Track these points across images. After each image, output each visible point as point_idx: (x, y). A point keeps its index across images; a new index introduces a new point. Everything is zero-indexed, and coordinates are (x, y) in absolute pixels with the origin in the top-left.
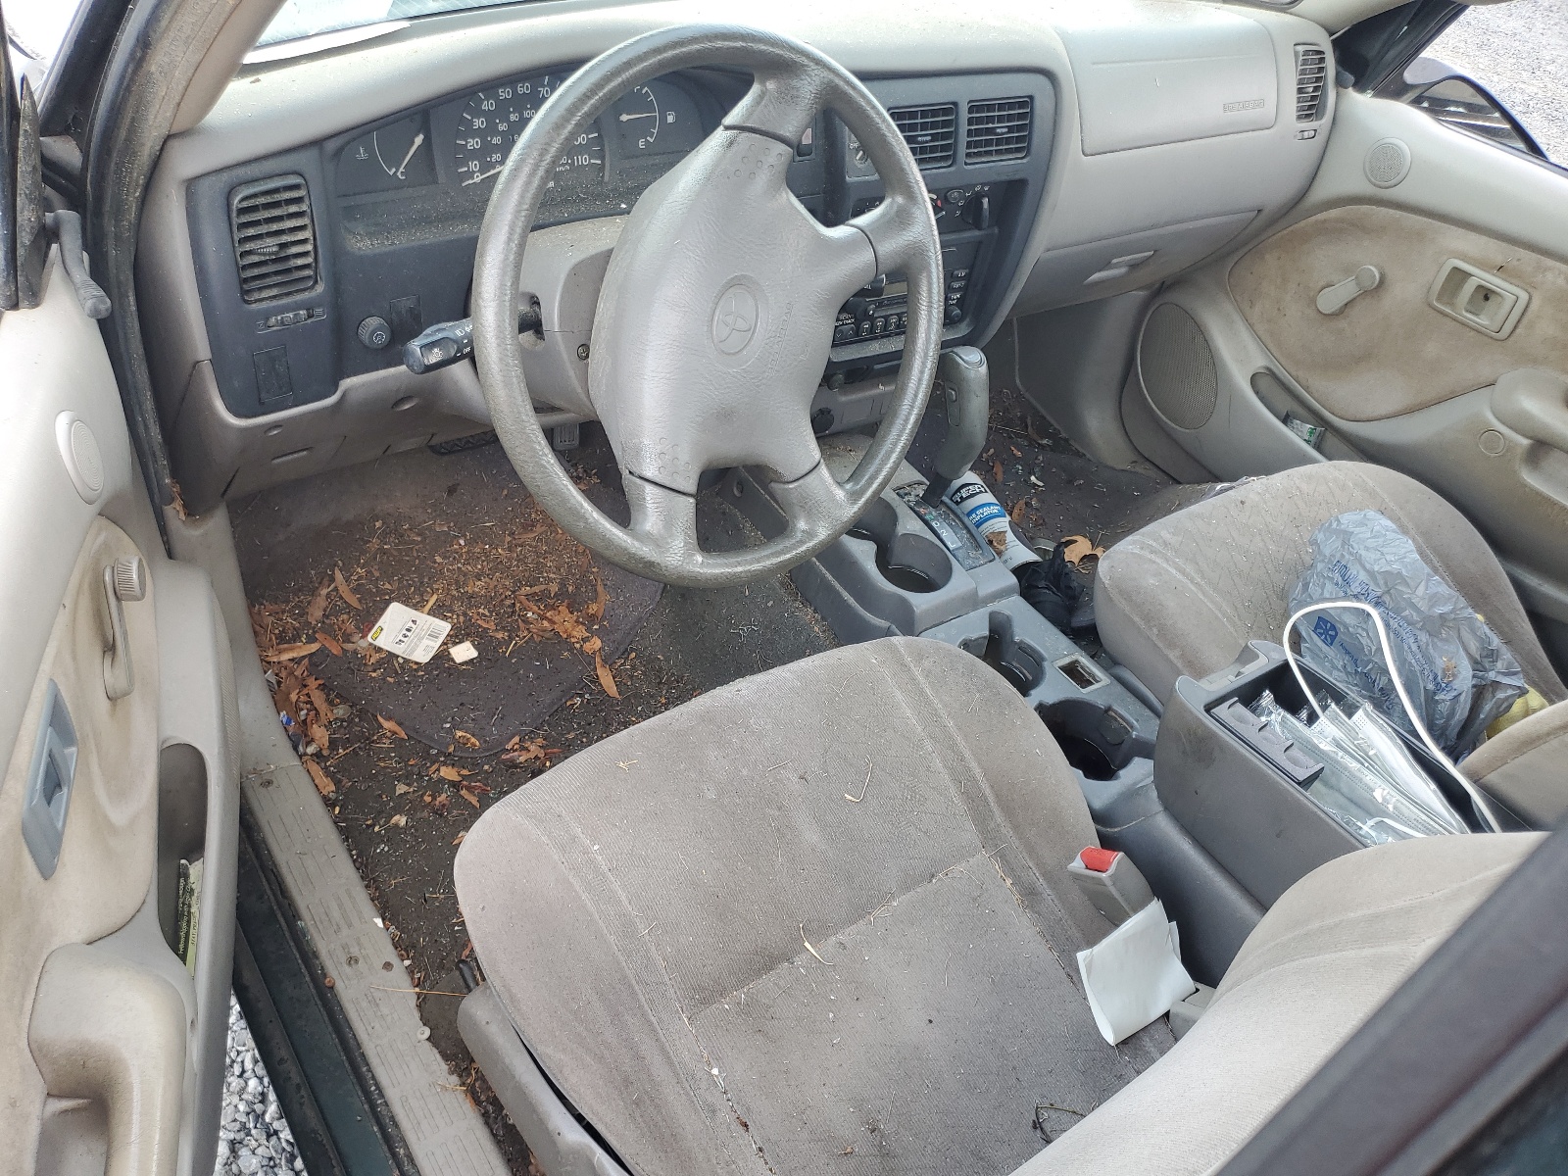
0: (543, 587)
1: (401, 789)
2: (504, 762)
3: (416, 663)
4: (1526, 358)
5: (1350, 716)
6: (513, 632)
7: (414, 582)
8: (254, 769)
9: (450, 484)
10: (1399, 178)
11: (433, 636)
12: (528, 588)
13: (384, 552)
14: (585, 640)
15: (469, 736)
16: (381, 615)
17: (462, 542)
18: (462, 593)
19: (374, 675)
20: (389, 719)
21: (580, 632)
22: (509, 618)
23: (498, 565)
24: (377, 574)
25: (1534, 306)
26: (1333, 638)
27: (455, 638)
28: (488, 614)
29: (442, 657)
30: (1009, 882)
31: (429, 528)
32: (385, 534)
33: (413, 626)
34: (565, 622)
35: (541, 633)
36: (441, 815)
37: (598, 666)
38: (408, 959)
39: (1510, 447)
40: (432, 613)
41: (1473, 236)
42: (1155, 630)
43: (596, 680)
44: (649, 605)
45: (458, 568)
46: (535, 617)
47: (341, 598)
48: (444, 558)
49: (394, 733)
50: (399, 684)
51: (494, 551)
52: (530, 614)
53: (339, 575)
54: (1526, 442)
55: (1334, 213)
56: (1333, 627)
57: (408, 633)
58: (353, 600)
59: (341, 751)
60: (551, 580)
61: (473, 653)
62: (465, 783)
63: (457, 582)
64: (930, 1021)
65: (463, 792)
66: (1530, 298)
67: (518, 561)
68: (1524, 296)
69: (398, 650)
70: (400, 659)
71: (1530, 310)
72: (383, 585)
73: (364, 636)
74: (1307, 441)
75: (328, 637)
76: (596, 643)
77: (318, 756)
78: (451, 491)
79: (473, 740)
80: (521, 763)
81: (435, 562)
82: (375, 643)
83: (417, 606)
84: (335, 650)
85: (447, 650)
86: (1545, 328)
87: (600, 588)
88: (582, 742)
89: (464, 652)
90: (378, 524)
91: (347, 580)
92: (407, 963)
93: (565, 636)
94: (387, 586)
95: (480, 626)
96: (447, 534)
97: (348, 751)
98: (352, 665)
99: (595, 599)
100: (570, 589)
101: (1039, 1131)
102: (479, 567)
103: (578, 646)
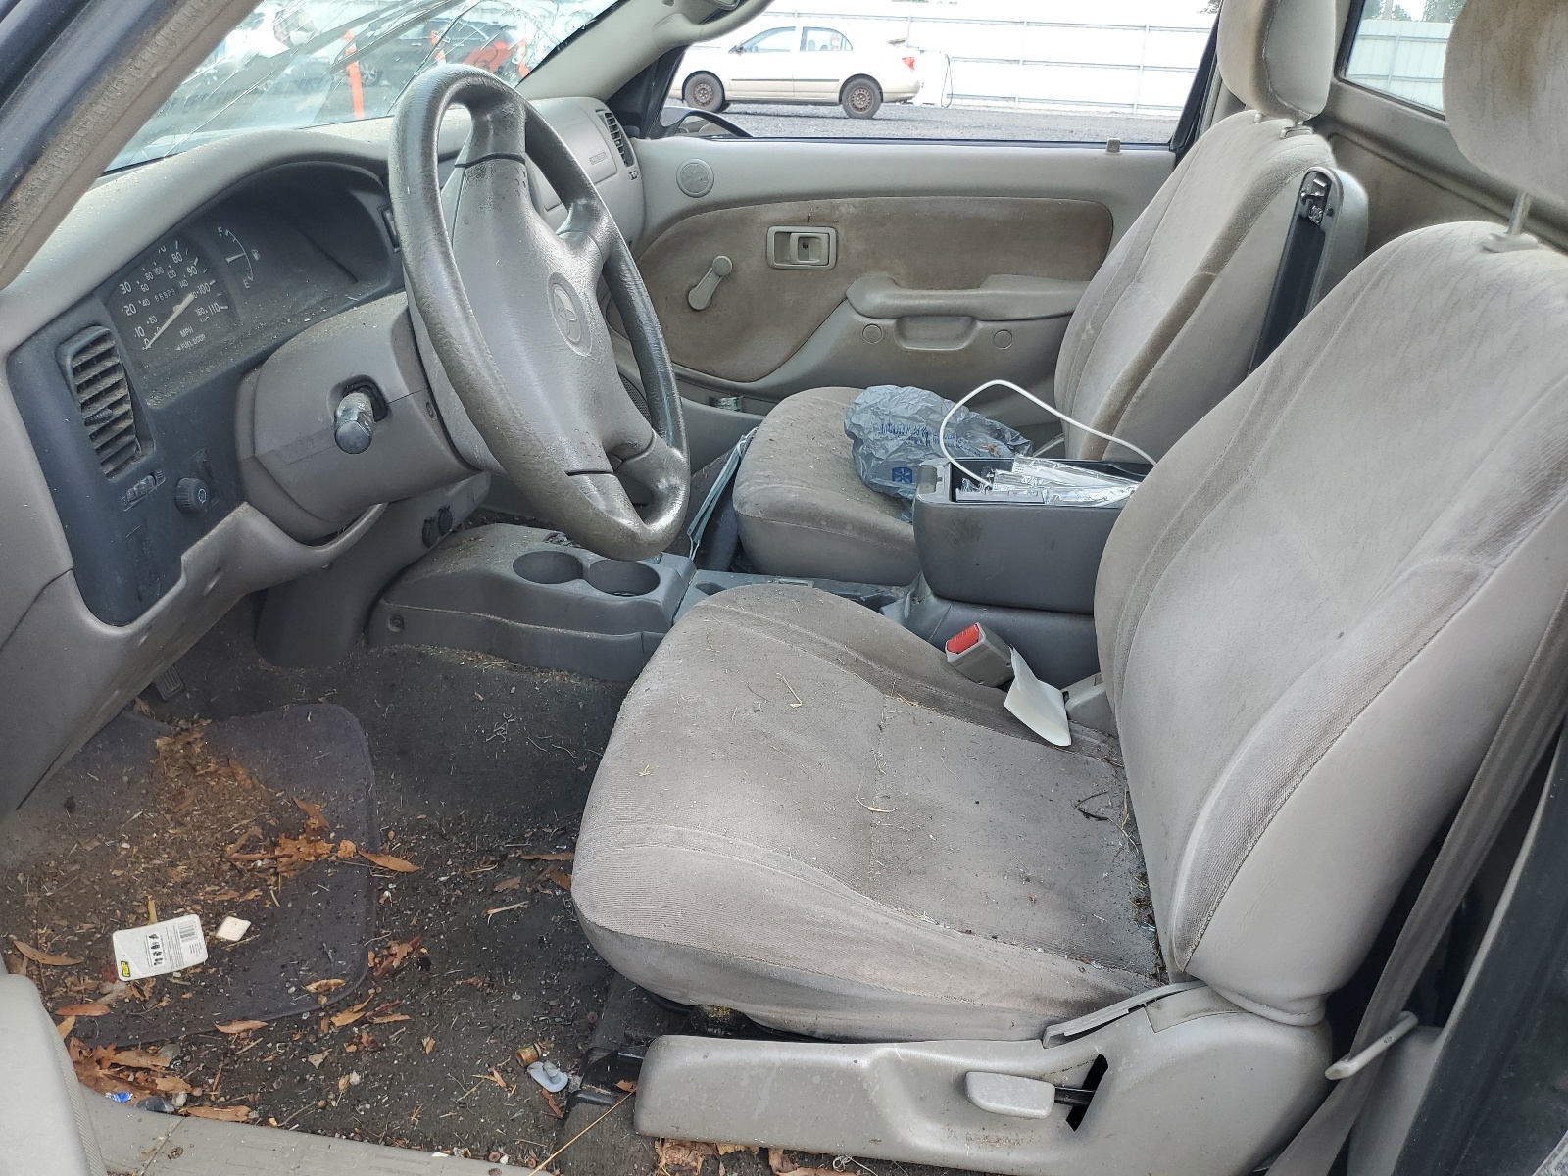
0: (245, 837)
1: (317, 1060)
2: (382, 976)
3: (196, 967)
4: (853, 274)
5: (1010, 470)
6: (262, 884)
7: (113, 906)
8: (145, 1153)
9: (64, 800)
10: (709, 185)
11: (188, 934)
12: (232, 846)
13: (51, 900)
14: (335, 850)
15: (325, 981)
16: (112, 951)
17: (125, 845)
18: (173, 887)
19: (163, 1004)
20: (229, 1022)
21: (324, 847)
22: (242, 877)
23: (180, 845)
24: (64, 923)
25: (841, 236)
26: (911, 477)
27: (211, 923)
28: (217, 888)
29: (215, 947)
30: (916, 703)
31: (80, 852)
32: (38, 885)
33: (155, 940)
34: (298, 849)
35: (292, 868)
36: (383, 1049)
37: (373, 859)
38: (502, 1156)
39: (885, 331)
40: (160, 919)
41: (779, 205)
42: (824, 523)
43: (384, 870)
44: (369, 785)
45: (144, 869)
46: (266, 862)
47: (46, 967)
48: (122, 868)
49: (247, 1030)
50: (200, 993)
51: (167, 835)
52: (259, 864)
53: (23, 947)
54: (891, 323)
55: (670, 231)
56: (908, 470)
57: (157, 950)
58: (62, 960)
59: (210, 1081)
60: (246, 827)
61: (245, 925)
62: (368, 1014)
63: (157, 881)
64: (977, 802)
65: (377, 1020)
66: (837, 232)
67: (198, 829)
68: (832, 232)
69: (163, 968)
70: (175, 975)
71: (840, 239)
72: (81, 928)
73: (114, 978)
74: (738, 410)
75: (73, 1007)
76: (348, 846)
77: (191, 1099)
78: (70, 806)
79: (332, 981)
80: (398, 967)
81: (115, 877)
82: (132, 978)
83: (142, 920)
84: (96, 1011)
85: (214, 938)
86: (857, 246)
87: (302, 805)
88: (430, 918)
89: (233, 929)
90: (20, 878)
91: (36, 946)
92: (504, 1160)
93: (312, 859)
94: (87, 926)
95: (223, 901)
96: (103, 846)
97: (219, 1075)
98: (128, 1012)
99: (306, 815)
100: (272, 823)
101: (1091, 818)
102: (166, 856)
103: (334, 858)
